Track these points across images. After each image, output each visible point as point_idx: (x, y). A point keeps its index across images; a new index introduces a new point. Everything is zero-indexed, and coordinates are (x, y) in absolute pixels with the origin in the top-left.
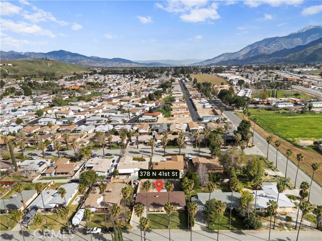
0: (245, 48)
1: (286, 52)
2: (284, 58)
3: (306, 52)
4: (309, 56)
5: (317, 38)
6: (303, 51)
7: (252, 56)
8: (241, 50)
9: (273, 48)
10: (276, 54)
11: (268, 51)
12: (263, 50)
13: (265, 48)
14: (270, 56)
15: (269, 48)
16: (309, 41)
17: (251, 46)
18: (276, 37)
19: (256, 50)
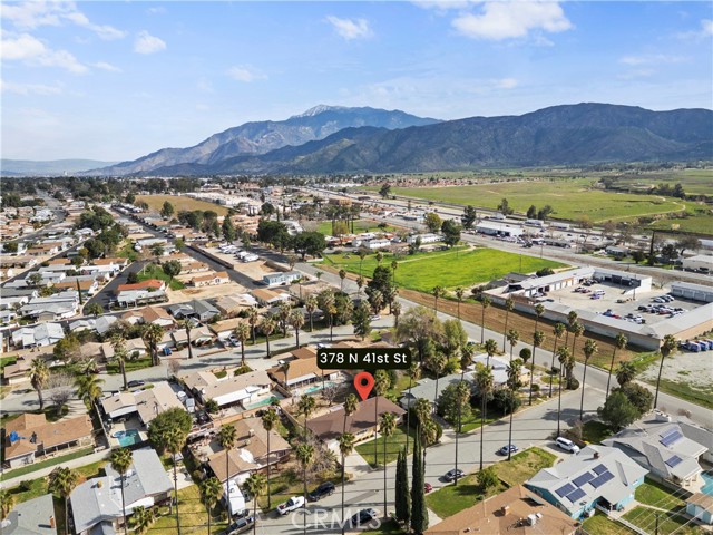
0: (208, 139)
1: (291, 152)
2: (292, 163)
3: (325, 153)
4: (332, 161)
5: (337, 130)
6: (320, 152)
7: (227, 157)
8: (201, 144)
9: (265, 144)
10: (274, 154)
11: (257, 148)
12: (248, 145)
13: (250, 142)
14: (262, 158)
15: (257, 142)
16: (324, 134)
17: (222, 136)
18: (267, 122)
19: (233, 145)
